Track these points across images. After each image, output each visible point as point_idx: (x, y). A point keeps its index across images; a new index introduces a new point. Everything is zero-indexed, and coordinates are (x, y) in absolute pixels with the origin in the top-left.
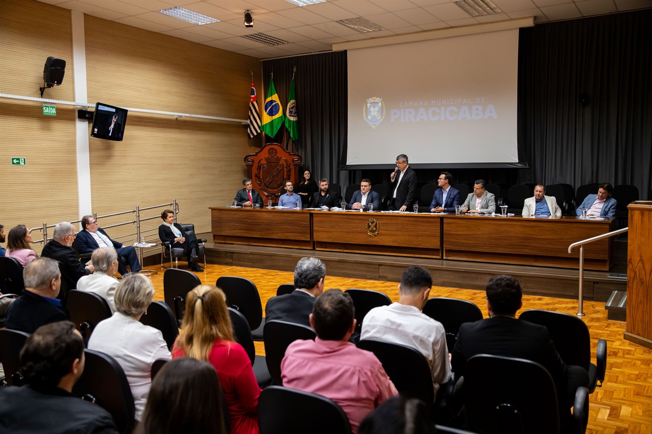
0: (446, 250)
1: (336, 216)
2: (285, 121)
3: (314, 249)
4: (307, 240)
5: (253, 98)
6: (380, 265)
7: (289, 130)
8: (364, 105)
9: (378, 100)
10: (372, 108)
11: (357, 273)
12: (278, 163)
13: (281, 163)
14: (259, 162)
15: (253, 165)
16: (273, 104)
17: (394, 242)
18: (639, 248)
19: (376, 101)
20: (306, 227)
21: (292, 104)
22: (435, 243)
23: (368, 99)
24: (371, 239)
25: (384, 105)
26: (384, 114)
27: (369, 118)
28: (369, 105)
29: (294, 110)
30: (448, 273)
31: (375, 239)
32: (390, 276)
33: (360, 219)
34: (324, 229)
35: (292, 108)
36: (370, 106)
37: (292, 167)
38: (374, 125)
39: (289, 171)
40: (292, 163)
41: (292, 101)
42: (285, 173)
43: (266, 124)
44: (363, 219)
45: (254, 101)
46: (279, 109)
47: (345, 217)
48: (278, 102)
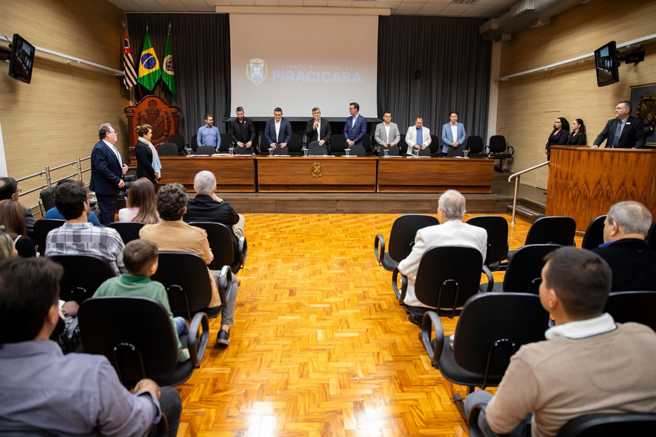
0: (379, 185)
1: (281, 161)
2: (161, 75)
3: (257, 191)
4: (251, 184)
5: (127, 49)
6: (338, 201)
7: (167, 84)
8: (247, 65)
9: (260, 61)
10: (255, 68)
11: (316, 209)
12: (158, 114)
13: (161, 114)
14: (140, 113)
15: (133, 116)
16: (150, 57)
17: (336, 181)
18: (585, 176)
19: (258, 62)
20: (250, 172)
21: (170, 59)
22: (371, 180)
23: (251, 60)
24: (315, 180)
25: (266, 65)
26: (266, 73)
27: (252, 76)
28: (251, 65)
29: (171, 65)
30: (395, 202)
31: (320, 179)
32: (346, 209)
33: (305, 163)
34: (269, 173)
35: (170, 62)
36: (253, 66)
37: (172, 119)
38: (257, 83)
39: (170, 122)
40: (171, 115)
41: (169, 56)
42: (166, 125)
43: (143, 77)
44: (308, 163)
45: (128, 52)
46: (155, 63)
47: (290, 161)
48: (154, 55)
